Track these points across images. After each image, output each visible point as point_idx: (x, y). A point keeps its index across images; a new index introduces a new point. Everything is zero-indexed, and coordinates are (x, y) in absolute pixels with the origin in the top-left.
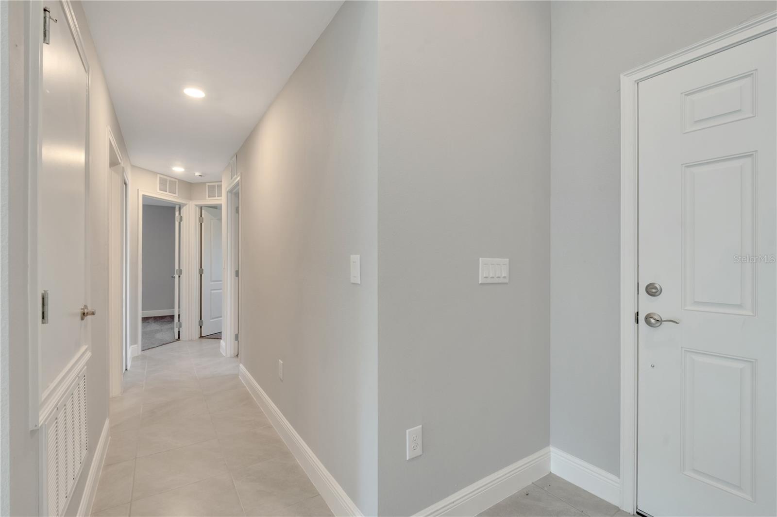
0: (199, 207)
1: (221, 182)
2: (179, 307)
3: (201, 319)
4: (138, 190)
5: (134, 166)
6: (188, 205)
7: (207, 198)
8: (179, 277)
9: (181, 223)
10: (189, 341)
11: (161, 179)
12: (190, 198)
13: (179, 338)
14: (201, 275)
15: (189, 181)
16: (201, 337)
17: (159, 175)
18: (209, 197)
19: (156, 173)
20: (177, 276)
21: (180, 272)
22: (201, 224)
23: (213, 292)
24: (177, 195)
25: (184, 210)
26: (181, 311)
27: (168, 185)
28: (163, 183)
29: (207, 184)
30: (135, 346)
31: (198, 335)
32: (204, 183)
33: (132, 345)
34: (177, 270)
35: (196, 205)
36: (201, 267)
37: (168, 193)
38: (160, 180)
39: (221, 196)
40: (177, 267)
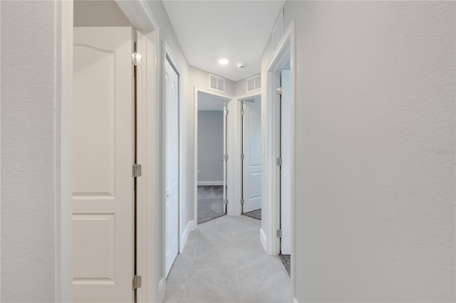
0: (240, 101)
1: (260, 74)
2: (226, 180)
3: (242, 198)
4: (194, 86)
5: (191, 66)
6: (232, 100)
7: (247, 92)
8: (226, 160)
9: (227, 115)
10: (234, 216)
11: (212, 77)
12: (234, 94)
13: (226, 212)
14: (242, 160)
15: (233, 80)
16: (243, 213)
17: (210, 75)
18: (248, 90)
19: (207, 73)
20: (225, 160)
21: (227, 156)
22: (242, 116)
23: (251, 174)
24: (224, 92)
25: (230, 104)
26: (227, 183)
27: (217, 82)
28: (213, 80)
29: (247, 79)
30: (192, 221)
31: (240, 212)
32: (245, 79)
33: (190, 220)
34: (225, 155)
35: (239, 100)
36: (242, 153)
37: (217, 90)
38: (211, 79)
39: (260, 87)
40: (225, 153)
